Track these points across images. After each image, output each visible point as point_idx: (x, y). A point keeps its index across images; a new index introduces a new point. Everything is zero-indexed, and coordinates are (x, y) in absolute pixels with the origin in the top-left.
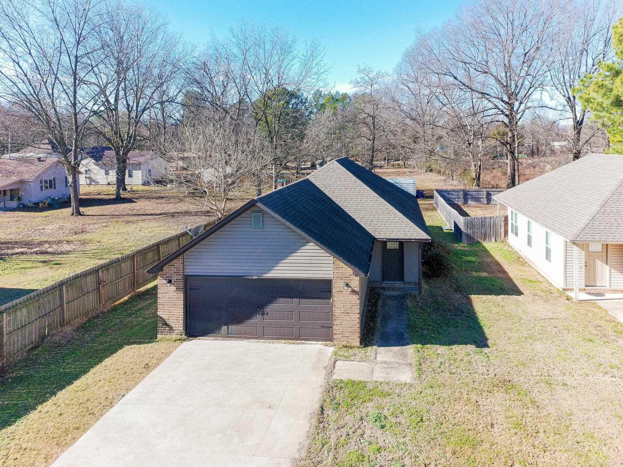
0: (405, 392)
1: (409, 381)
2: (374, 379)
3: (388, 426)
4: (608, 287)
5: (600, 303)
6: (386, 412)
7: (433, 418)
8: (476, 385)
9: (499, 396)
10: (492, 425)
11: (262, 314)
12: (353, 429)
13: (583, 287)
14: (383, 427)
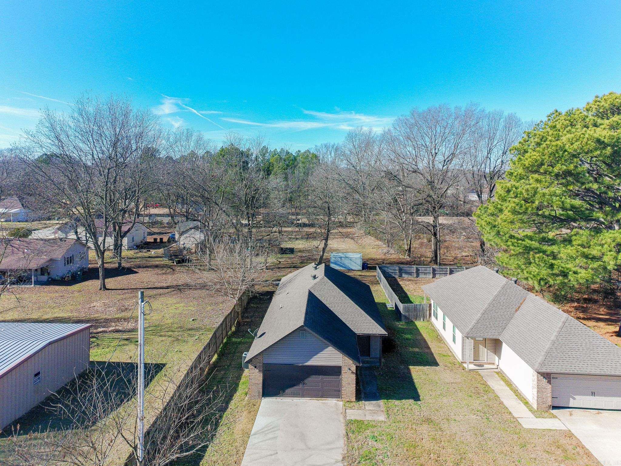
0: (383, 425)
1: (383, 420)
2: (367, 419)
3: (378, 440)
4: (486, 361)
5: (480, 372)
6: (376, 435)
7: (397, 436)
8: (415, 421)
9: (425, 426)
10: (422, 439)
11: (303, 384)
12: (363, 442)
13: (472, 361)
14: (376, 441)
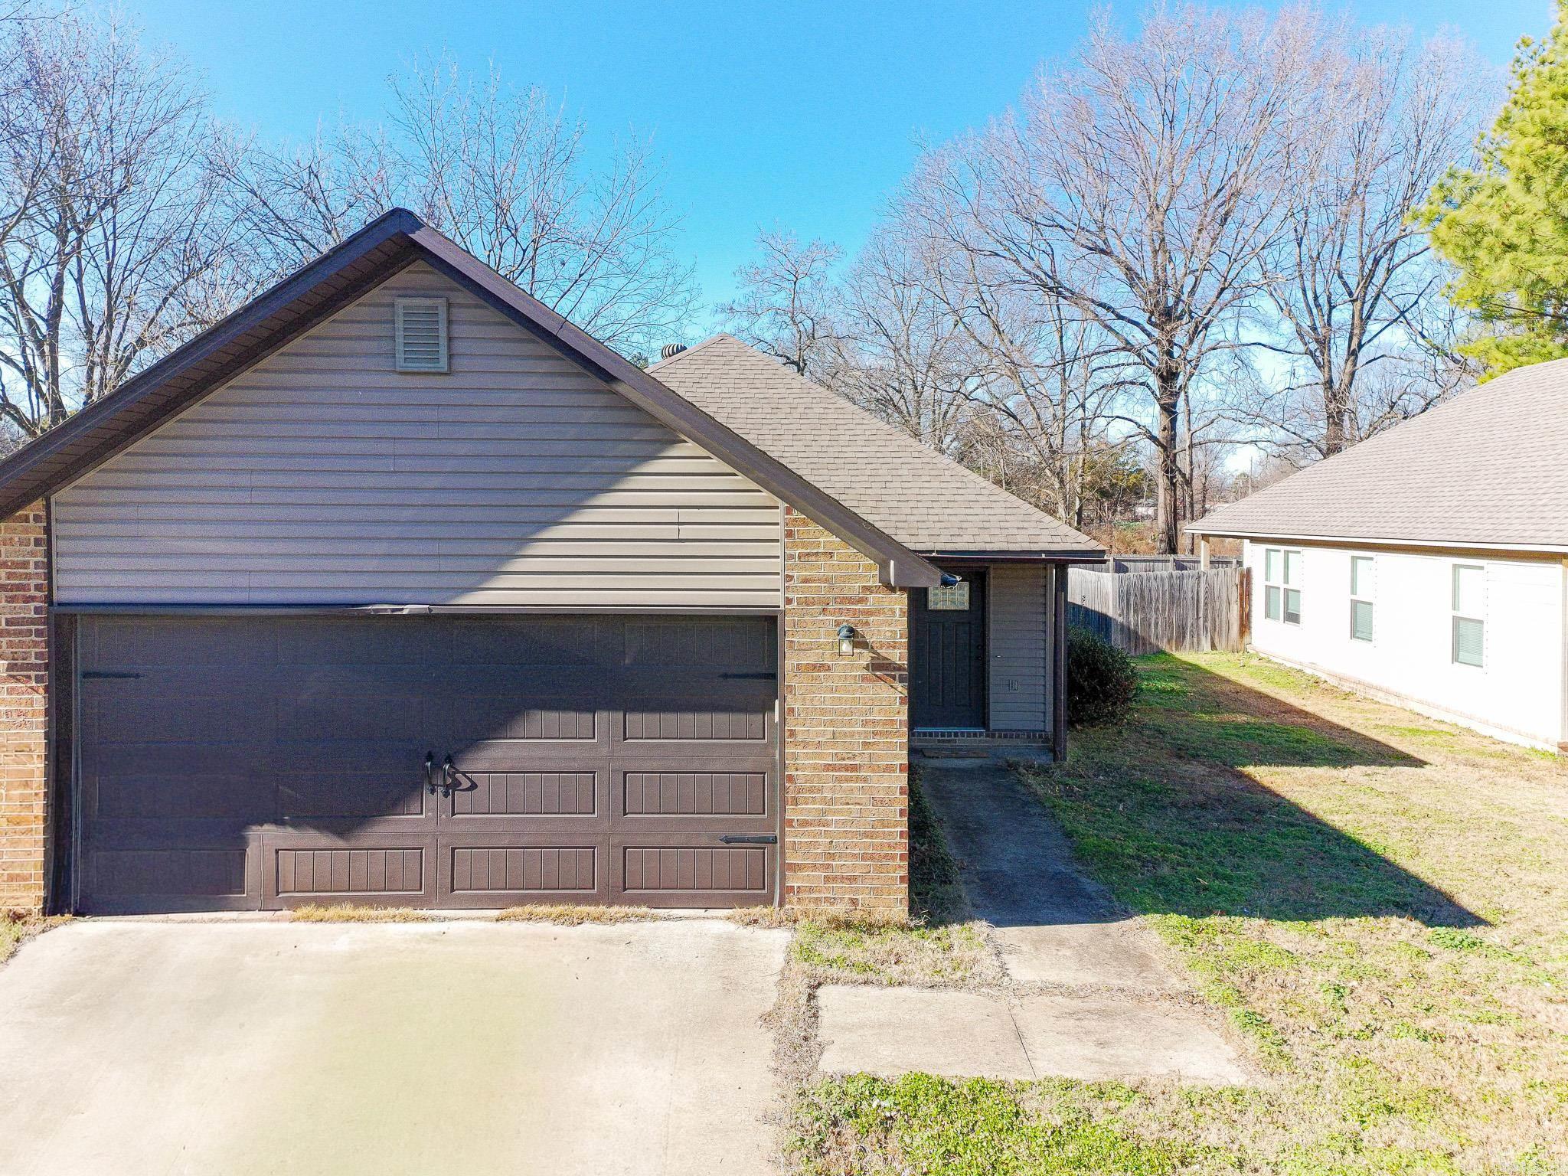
11: (447, 787)
